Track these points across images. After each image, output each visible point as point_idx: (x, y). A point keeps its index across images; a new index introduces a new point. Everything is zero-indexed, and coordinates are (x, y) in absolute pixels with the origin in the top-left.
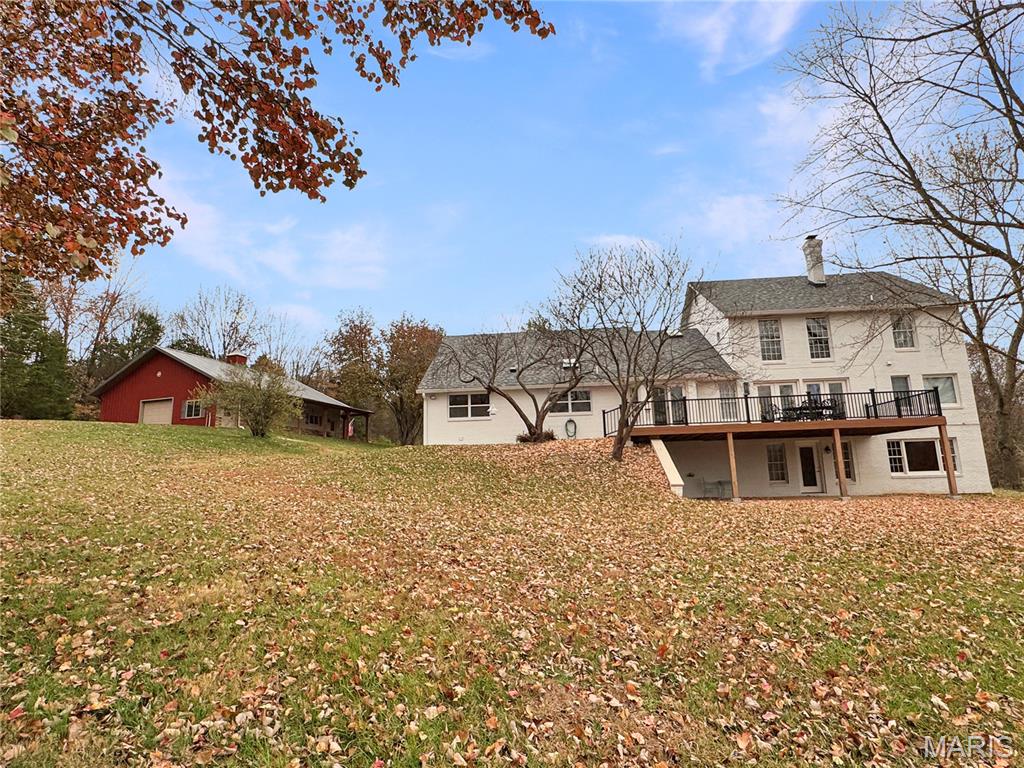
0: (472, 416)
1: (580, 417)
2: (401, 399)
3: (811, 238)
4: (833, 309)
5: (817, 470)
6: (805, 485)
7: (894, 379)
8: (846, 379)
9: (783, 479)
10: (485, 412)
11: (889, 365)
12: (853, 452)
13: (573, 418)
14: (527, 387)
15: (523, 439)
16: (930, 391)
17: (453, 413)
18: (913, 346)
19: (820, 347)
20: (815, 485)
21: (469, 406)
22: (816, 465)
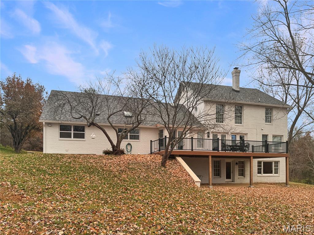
0: (74, 138)
1: (133, 142)
2: (15, 123)
3: (236, 68)
4: (245, 103)
5: (231, 172)
6: (227, 178)
7: (263, 136)
8: (246, 134)
9: (219, 175)
10: (82, 136)
11: (262, 130)
12: (246, 165)
13: (130, 143)
14: (113, 125)
15: (107, 153)
16: (285, 143)
17: (62, 135)
18: (271, 123)
19: (239, 118)
20: (230, 178)
21: (72, 132)
22: (232, 170)
